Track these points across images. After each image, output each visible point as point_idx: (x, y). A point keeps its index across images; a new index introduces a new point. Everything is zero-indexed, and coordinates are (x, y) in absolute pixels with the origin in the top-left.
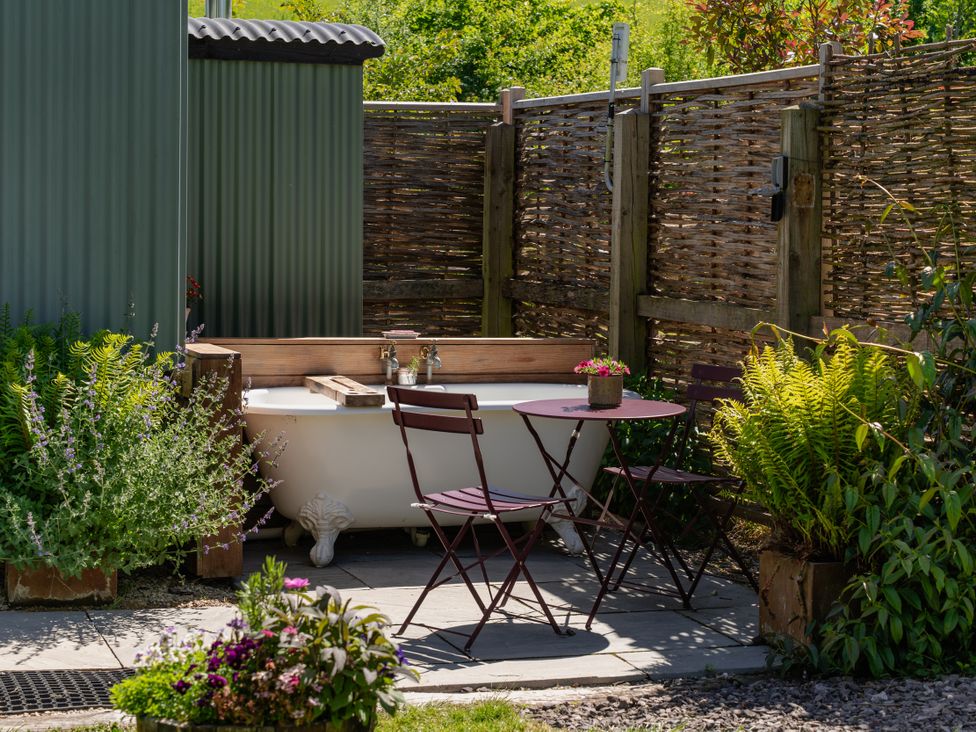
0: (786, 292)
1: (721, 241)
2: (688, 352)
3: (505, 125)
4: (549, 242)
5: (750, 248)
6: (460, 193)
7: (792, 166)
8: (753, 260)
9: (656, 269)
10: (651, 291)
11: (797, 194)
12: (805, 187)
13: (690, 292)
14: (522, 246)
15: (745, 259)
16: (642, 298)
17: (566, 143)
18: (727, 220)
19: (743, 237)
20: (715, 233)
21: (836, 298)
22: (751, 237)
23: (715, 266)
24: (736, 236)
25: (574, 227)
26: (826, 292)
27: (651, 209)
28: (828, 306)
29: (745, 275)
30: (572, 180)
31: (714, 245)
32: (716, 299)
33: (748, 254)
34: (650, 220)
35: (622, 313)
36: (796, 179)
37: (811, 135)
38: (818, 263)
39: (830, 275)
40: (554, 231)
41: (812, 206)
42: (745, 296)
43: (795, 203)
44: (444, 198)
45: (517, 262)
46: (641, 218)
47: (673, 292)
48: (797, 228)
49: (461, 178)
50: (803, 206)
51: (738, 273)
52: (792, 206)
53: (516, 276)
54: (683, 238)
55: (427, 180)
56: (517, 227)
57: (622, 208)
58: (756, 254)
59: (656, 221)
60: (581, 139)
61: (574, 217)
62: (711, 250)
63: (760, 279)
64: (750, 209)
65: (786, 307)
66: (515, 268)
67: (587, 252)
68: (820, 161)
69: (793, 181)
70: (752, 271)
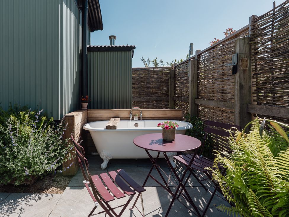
0: (239, 97)
1: (215, 85)
2: (206, 112)
3: (173, 70)
4: (180, 89)
5: (223, 85)
6: (165, 82)
7: (240, 56)
8: (225, 88)
9: (199, 93)
10: (198, 98)
11: (242, 65)
12: (245, 63)
13: (207, 98)
14: (176, 91)
15: (222, 89)
16: (196, 99)
17: (182, 71)
18: (216, 79)
19: (221, 83)
20: (213, 83)
21: (258, 98)
22: (224, 83)
23: (213, 91)
24: (219, 83)
25: (184, 86)
26: (254, 96)
27: (198, 80)
28: (254, 101)
29: (222, 93)
30: (183, 77)
31: (213, 86)
32: (214, 99)
33: (223, 87)
34: (198, 82)
35: (191, 103)
36: (242, 60)
37: (247, 46)
38: (250, 87)
39: (255, 90)
40: (181, 87)
41: (248, 69)
42: (222, 99)
43: (241, 68)
44: (162, 83)
45: (175, 93)
46: (196, 82)
47: (203, 98)
48: (242, 76)
49: (165, 79)
50: (244, 69)
51: (220, 93)
52: (240, 69)
53: (175, 96)
54: (205, 85)
55: (159, 80)
56: (175, 87)
57: (191, 80)
58: (226, 87)
59: (199, 82)
60: (185, 69)
61: (184, 84)
62: (212, 87)
63: (227, 94)
64: (223, 75)
65: (238, 102)
66: (175, 95)
67: (186, 91)
68: (250, 54)
69: (240, 61)
70: (224, 92)
